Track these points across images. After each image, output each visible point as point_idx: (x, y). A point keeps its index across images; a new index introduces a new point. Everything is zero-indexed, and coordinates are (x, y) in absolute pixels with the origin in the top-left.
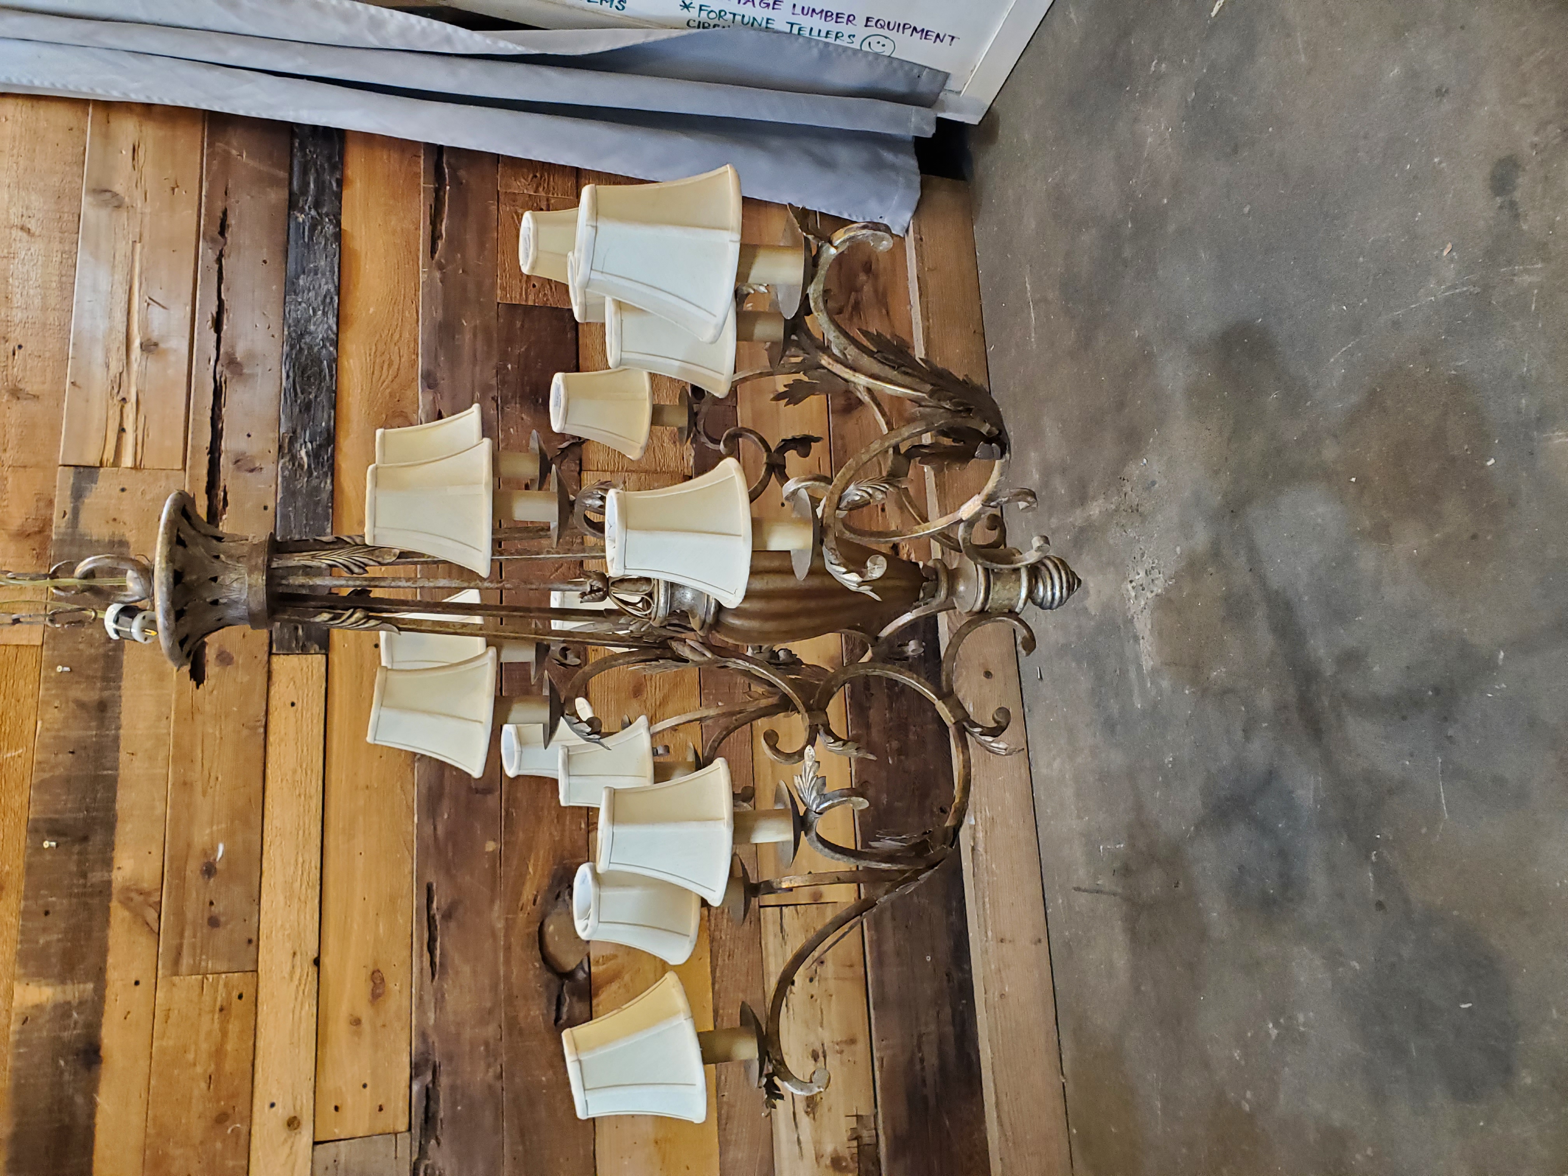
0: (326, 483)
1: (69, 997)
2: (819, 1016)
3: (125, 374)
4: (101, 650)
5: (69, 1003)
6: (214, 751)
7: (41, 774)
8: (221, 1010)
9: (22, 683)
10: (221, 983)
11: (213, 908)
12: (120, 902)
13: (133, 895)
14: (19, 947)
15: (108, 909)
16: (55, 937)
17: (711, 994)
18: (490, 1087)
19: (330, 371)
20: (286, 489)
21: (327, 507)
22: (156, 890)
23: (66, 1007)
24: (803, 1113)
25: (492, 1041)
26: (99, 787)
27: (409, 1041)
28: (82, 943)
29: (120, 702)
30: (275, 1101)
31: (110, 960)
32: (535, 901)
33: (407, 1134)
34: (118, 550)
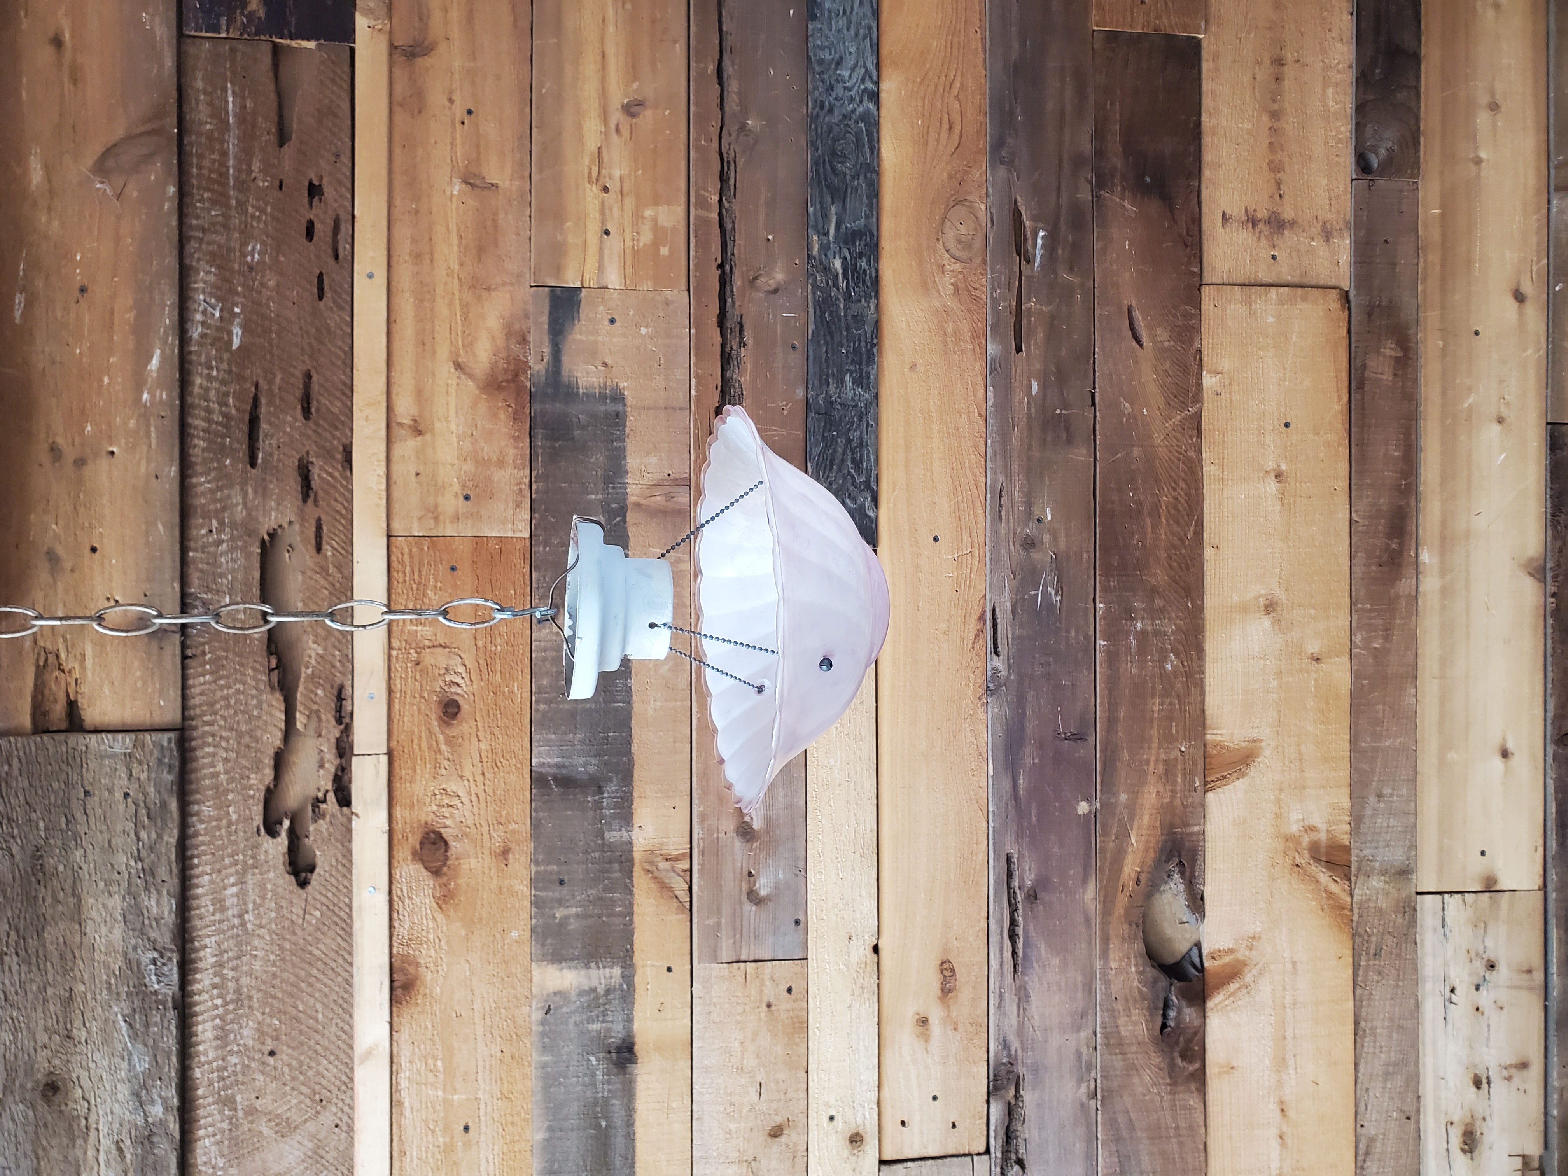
0: (869, 309)
1: (595, 983)
2: (1486, 1034)
3: (604, 150)
5: (595, 990)
7: (542, 707)
8: (768, 1006)
10: (767, 973)
11: (752, 880)
12: (644, 870)
13: (658, 861)
14: (534, 921)
15: (631, 878)
16: (573, 910)
17: (1351, 1003)
18: (1082, 1105)
19: (870, 141)
20: (819, 318)
21: (872, 344)
22: (684, 854)
23: (592, 995)
24: (1459, 1151)
25: (1084, 1050)
26: (610, 725)
27: (985, 1050)
28: (605, 918)
30: (834, 1113)
31: (637, 941)
32: (1138, 880)
33: (986, 1157)
34: (611, 407)
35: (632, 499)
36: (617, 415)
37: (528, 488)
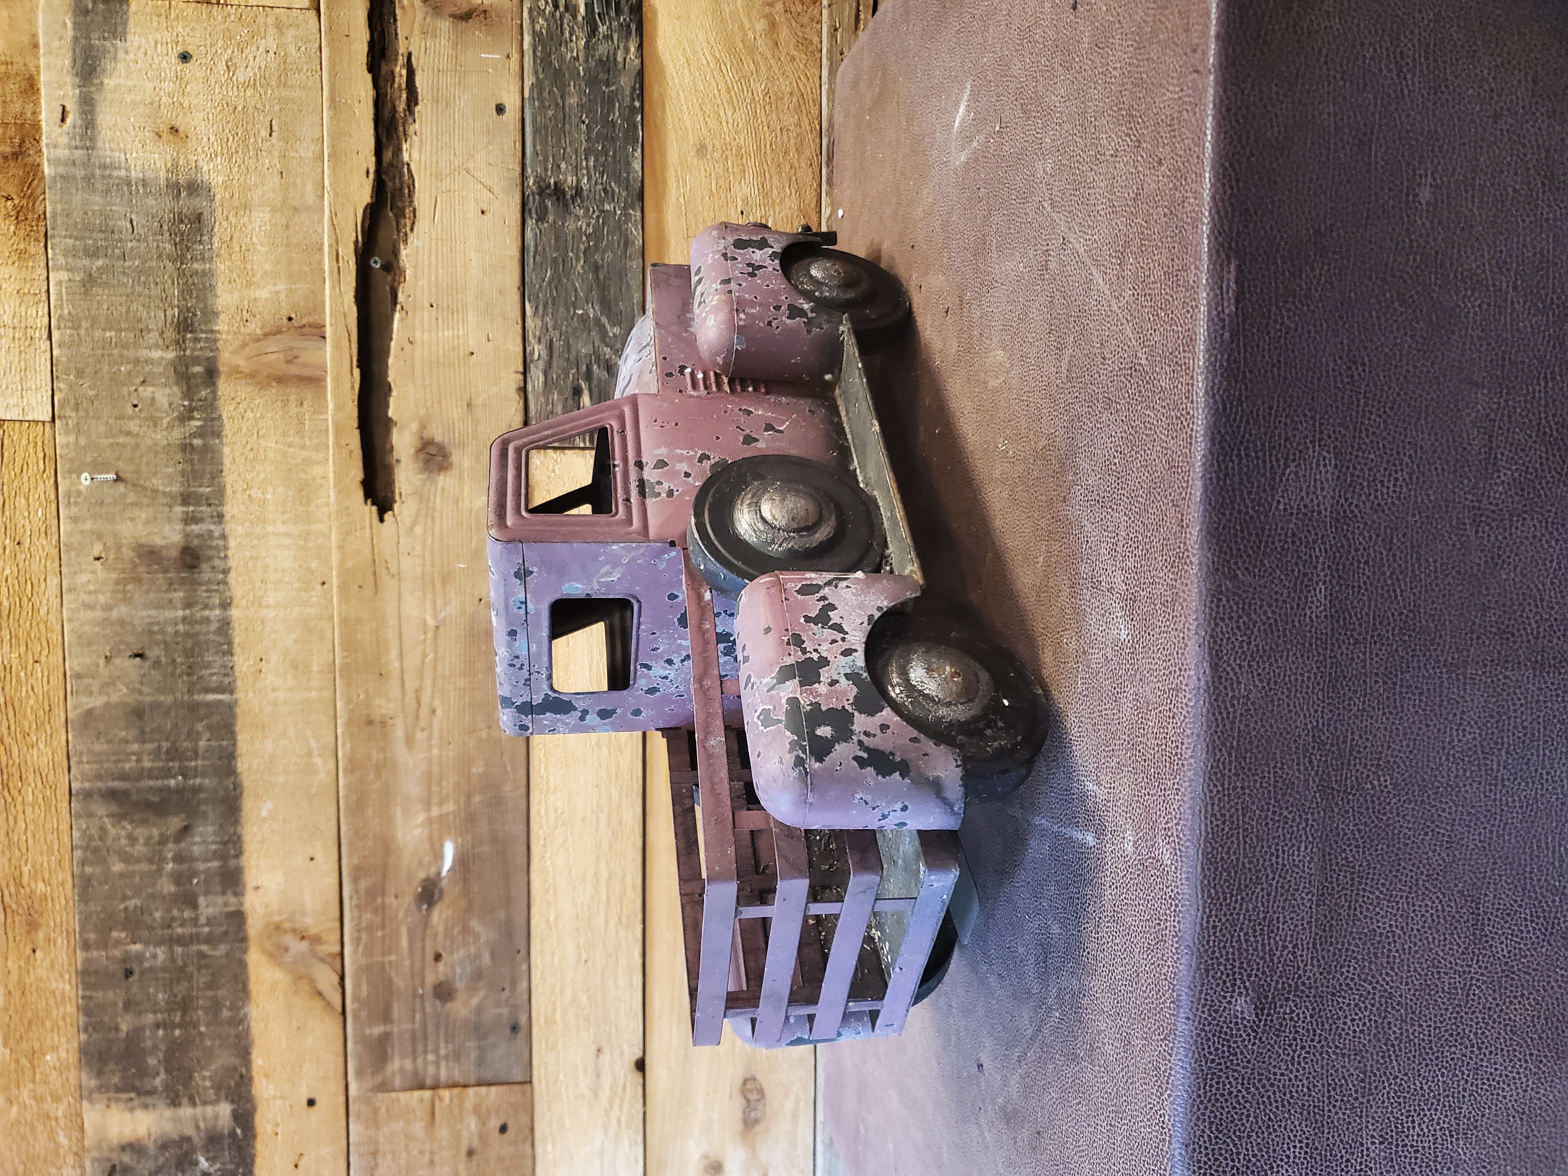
0: (627, 51)
1: (188, 1128)
4: (177, 434)
5: (189, 1139)
6: (424, 656)
7: (84, 699)
8: (470, 1153)
9: (21, 501)
10: (469, 1104)
11: (441, 966)
12: (264, 952)
13: (290, 941)
14: (83, 1037)
15: (243, 965)
16: (150, 1018)
20: (543, 62)
21: (633, 109)
22: (331, 930)
23: (185, 1147)
26: (200, 727)
28: (203, 1029)
29: (226, 548)
31: (258, 1061)
34: (186, 203)
35: (227, 358)
36: (199, 217)
37: (45, 336)
